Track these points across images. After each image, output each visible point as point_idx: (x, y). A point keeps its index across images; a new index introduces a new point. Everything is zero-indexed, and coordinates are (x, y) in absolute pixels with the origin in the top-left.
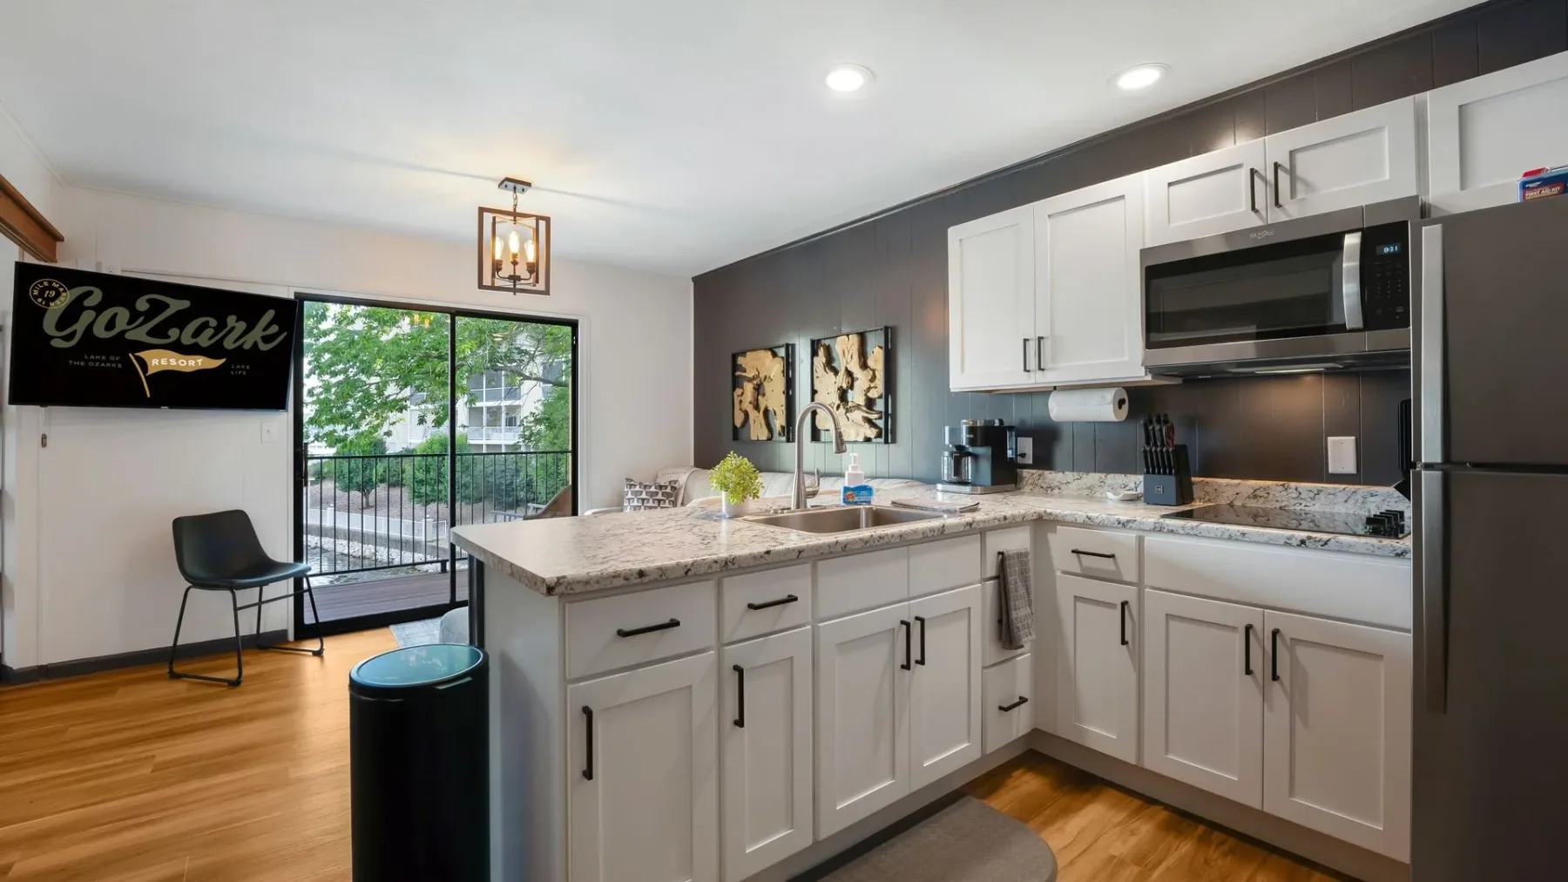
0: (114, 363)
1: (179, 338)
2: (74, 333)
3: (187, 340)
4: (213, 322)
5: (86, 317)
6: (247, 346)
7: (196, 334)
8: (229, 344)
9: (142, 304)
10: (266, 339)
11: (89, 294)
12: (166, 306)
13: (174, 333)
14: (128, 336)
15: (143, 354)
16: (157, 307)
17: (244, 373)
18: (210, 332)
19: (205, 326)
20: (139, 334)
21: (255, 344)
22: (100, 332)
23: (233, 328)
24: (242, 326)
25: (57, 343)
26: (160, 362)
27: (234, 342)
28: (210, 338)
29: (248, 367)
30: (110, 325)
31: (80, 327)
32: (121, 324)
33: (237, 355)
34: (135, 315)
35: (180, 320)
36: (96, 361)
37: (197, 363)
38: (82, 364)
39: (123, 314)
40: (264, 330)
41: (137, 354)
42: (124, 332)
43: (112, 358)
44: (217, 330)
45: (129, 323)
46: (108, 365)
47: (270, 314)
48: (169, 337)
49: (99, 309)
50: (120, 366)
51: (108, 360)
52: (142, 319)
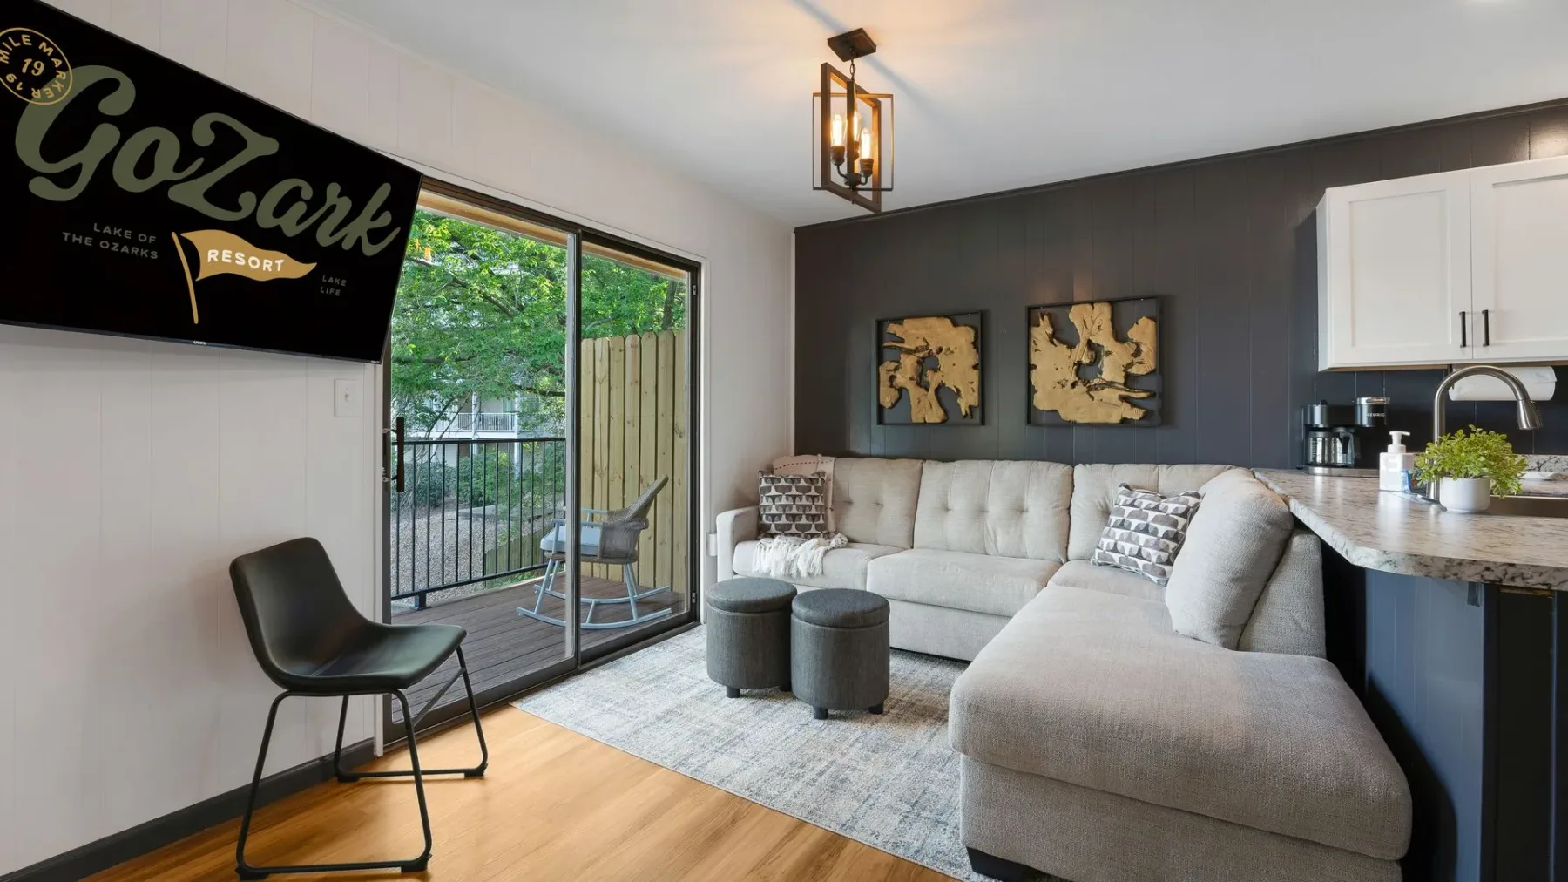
0: (142, 249)
1: (254, 214)
2: (76, 171)
3: (266, 220)
4: (307, 192)
5: (104, 137)
6: (347, 245)
7: (280, 211)
8: (324, 238)
9: (202, 133)
10: (375, 236)
11: (110, 86)
12: (241, 144)
13: (247, 199)
14: (175, 194)
15: (195, 237)
16: (228, 143)
17: (338, 293)
18: (299, 209)
19: (294, 195)
20: (191, 195)
21: (359, 241)
22: (125, 178)
23: (333, 207)
24: (345, 205)
25: (42, 188)
26: (220, 256)
27: (332, 235)
28: (300, 221)
29: (343, 283)
30: (144, 167)
31: (88, 158)
32: (164, 168)
33: (331, 260)
34: (189, 152)
35: (259, 176)
36: (116, 239)
37: (274, 266)
38: (88, 241)
39: (170, 147)
40: (374, 218)
41: (187, 235)
42: (167, 184)
43: (143, 238)
44: (313, 205)
45: (179, 167)
46: (135, 250)
47: (384, 191)
48: (238, 208)
49: (128, 125)
50: (154, 255)
51: (132, 242)
52: (200, 161)
